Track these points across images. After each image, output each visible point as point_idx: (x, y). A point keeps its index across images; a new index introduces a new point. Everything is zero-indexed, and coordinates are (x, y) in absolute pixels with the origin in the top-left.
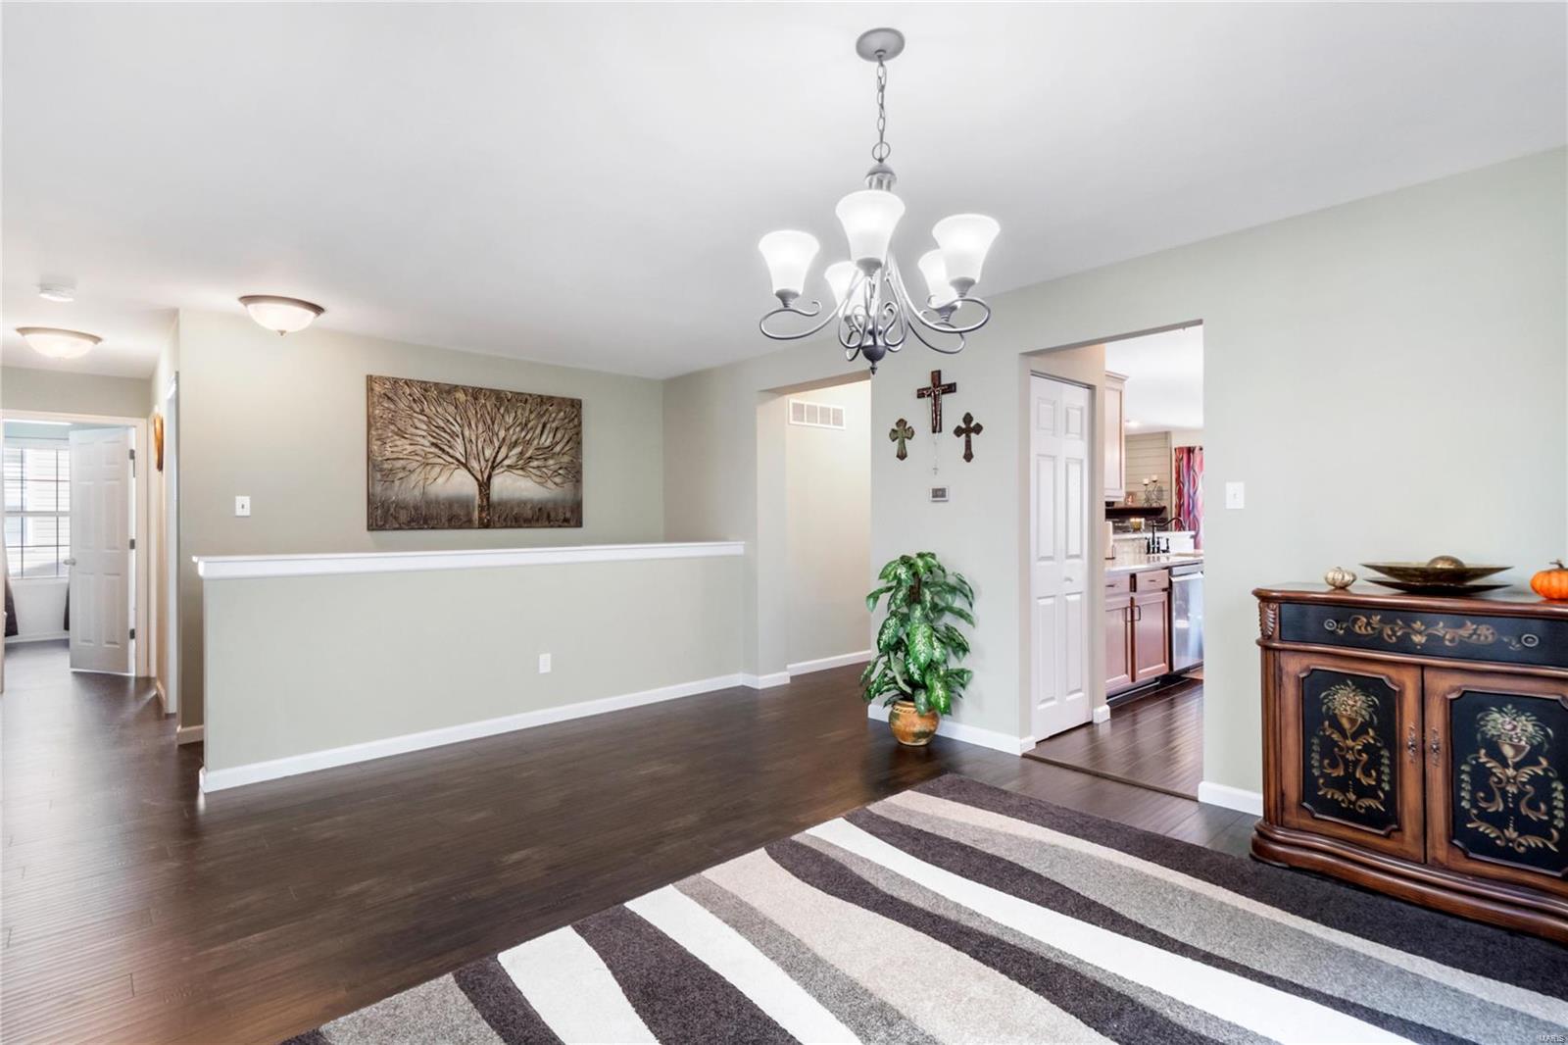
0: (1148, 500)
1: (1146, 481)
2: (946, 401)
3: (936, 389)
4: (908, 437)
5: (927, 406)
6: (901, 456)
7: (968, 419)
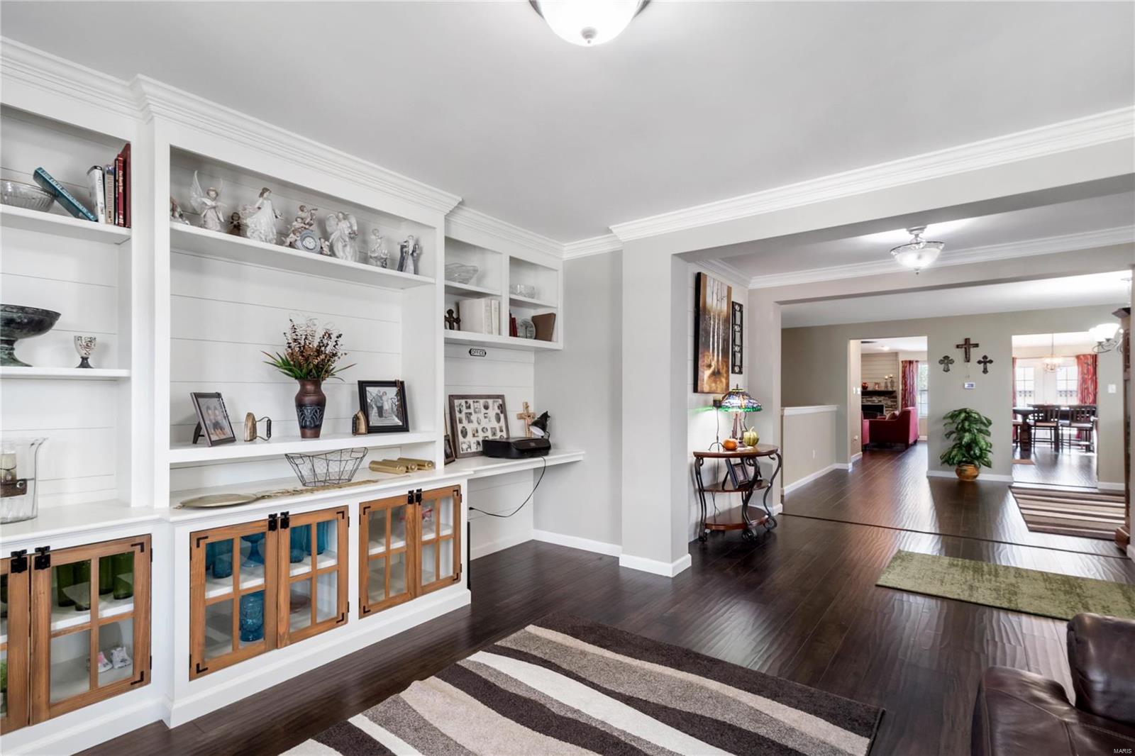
0: (886, 387)
1: (887, 377)
2: (973, 350)
3: (967, 346)
4: (951, 363)
5: (961, 352)
6: (947, 370)
7: (985, 357)
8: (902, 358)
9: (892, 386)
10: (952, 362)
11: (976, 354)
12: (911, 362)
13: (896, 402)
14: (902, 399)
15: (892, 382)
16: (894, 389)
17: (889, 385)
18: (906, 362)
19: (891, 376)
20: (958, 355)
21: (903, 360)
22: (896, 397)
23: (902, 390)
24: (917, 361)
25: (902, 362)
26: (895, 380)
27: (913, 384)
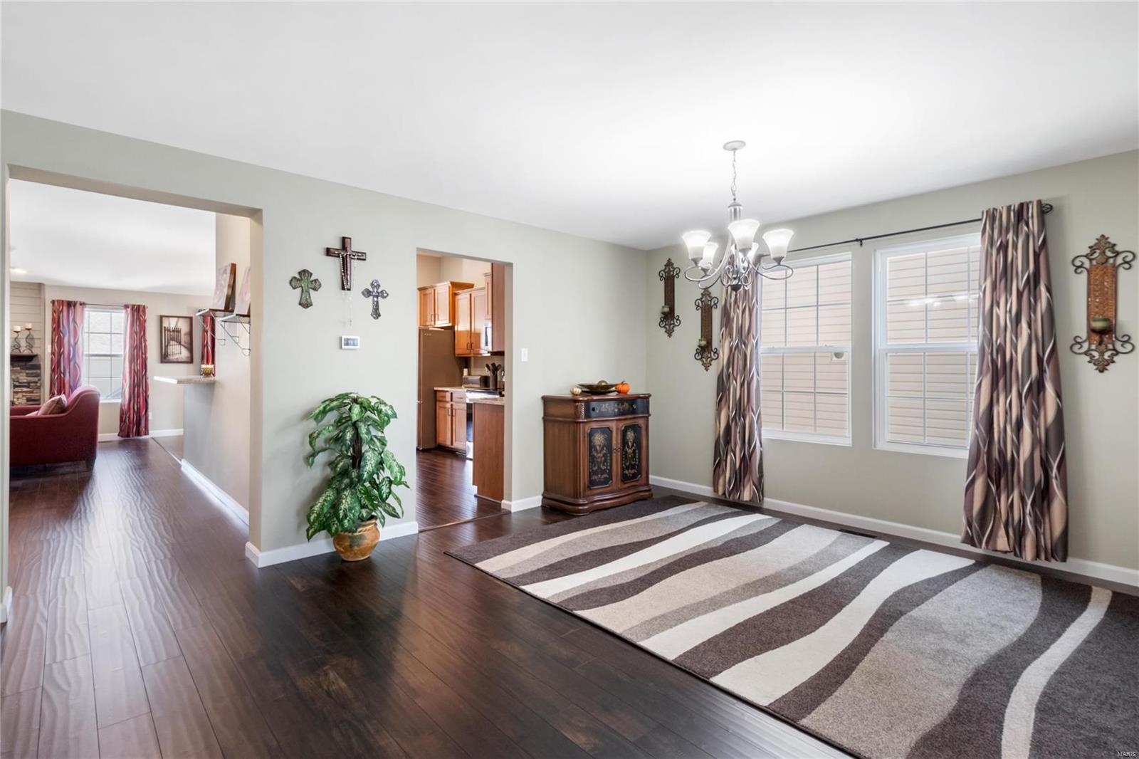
2: (355, 265)
3: (343, 253)
4: (315, 289)
5: (335, 263)
6: (306, 304)
7: (375, 285)
8: (50, 296)
9: (30, 346)
10: (316, 285)
11: (361, 275)
12: (70, 304)
13: (38, 375)
14: (53, 371)
15: (30, 339)
16: (35, 351)
17: (23, 343)
18: (61, 302)
19: (29, 326)
20: (327, 271)
21: (56, 298)
22: (38, 367)
23: (53, 353)
24: (83, 304)
25: (53, 302)
26: (36, 335)
27: (76, 344)
